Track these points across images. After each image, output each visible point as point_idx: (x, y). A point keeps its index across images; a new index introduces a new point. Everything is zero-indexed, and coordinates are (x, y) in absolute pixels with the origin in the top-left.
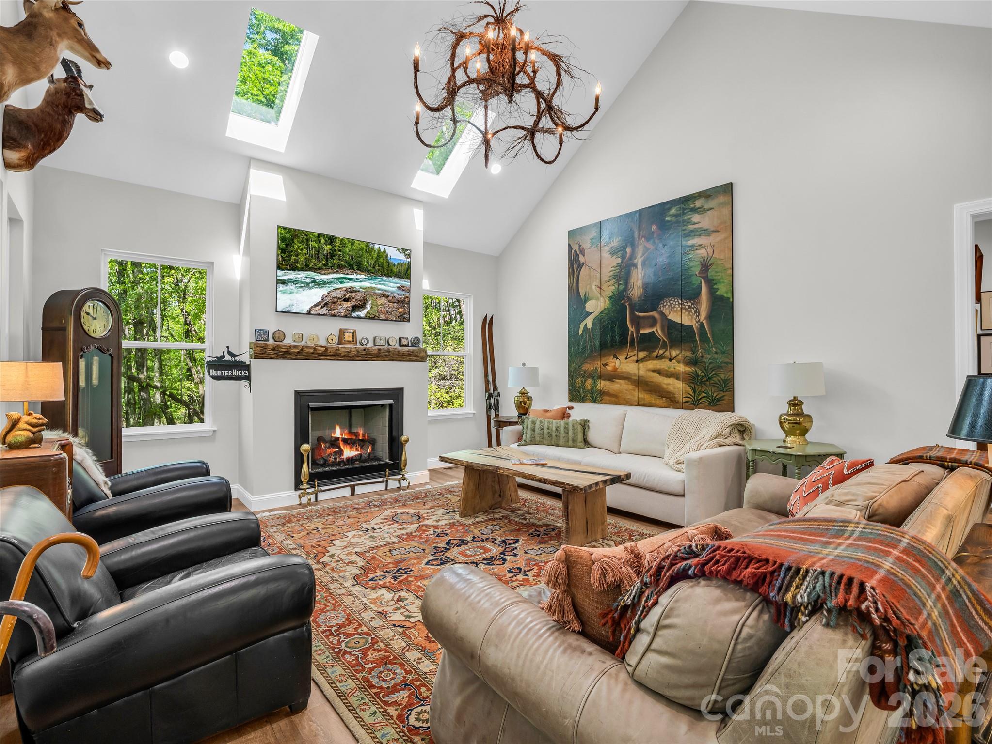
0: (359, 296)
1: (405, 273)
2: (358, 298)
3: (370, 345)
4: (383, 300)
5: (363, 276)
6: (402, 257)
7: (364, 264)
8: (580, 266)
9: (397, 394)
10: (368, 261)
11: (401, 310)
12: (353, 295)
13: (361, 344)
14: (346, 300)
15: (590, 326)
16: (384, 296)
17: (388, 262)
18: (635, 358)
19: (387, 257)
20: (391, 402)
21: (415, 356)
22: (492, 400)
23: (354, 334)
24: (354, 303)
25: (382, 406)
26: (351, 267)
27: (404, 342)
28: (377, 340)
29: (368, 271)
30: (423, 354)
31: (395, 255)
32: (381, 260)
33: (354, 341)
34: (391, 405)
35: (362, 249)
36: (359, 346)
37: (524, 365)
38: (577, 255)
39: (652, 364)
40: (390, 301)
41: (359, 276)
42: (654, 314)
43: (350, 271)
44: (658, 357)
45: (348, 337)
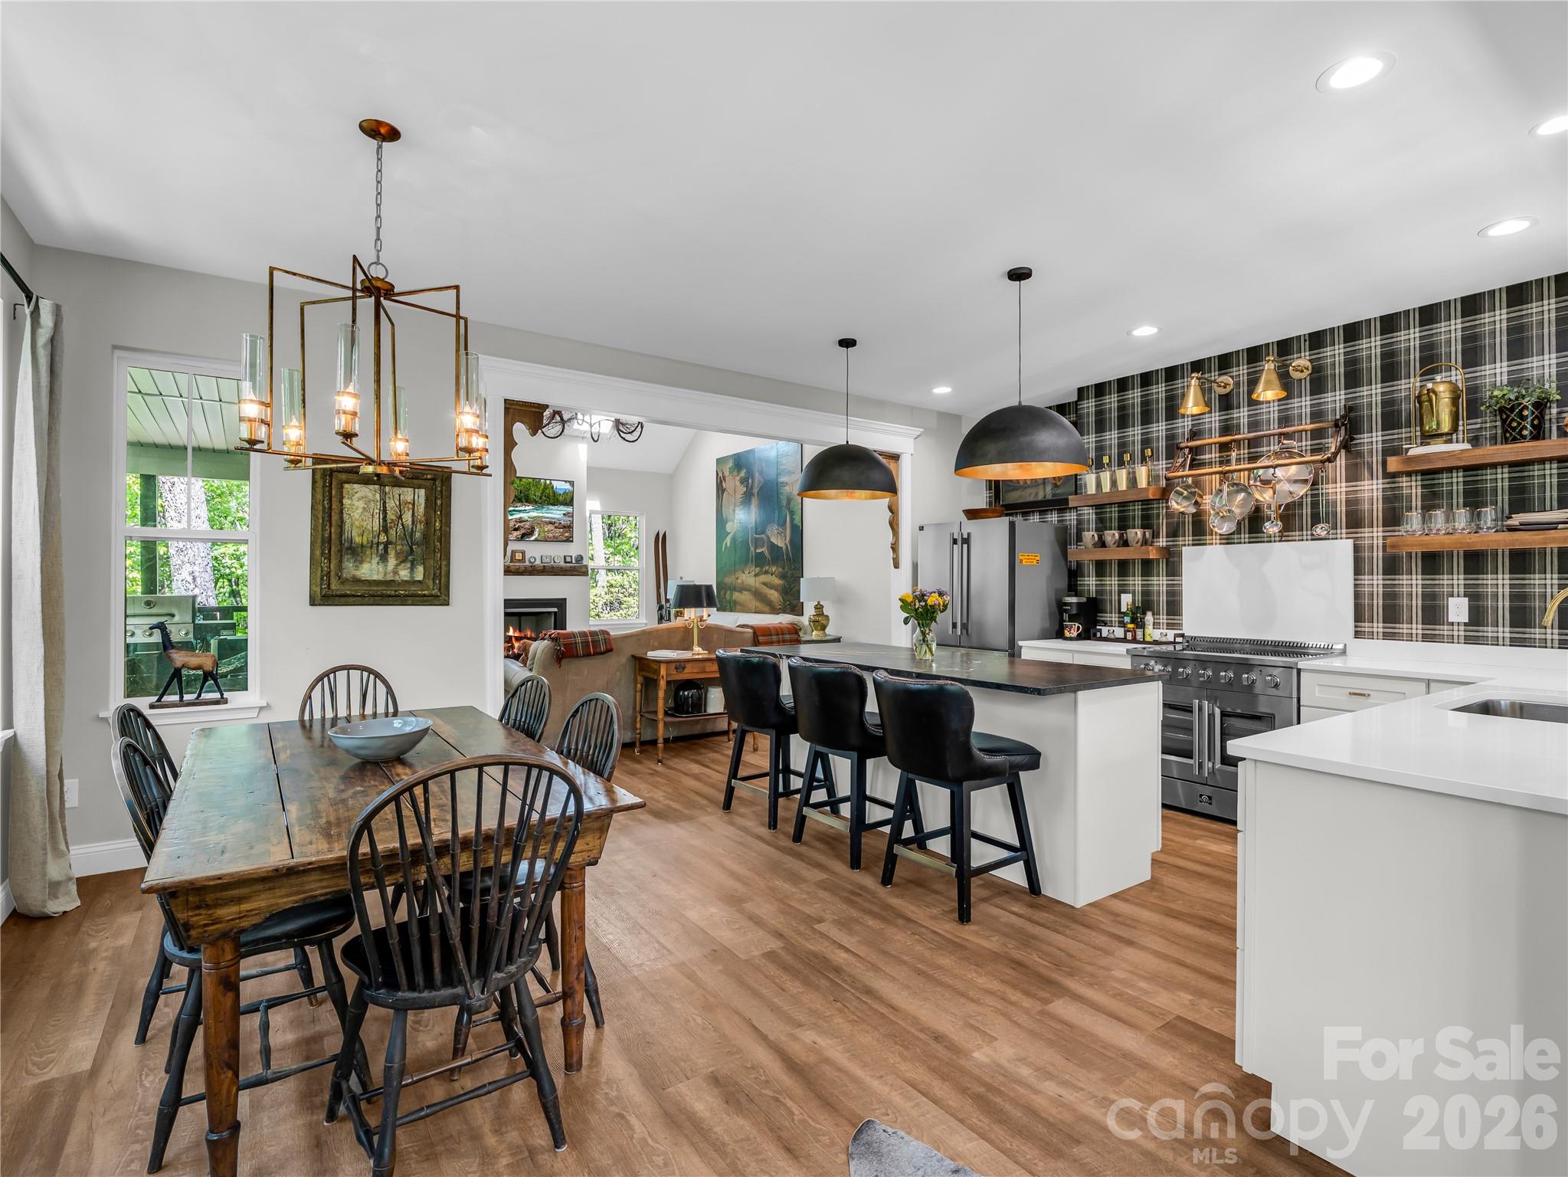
0: (527, 525)
1: (568, 500)
2: (527, 526)
3: (538, 562)
4: (551, 527)
5: (531, 507)
6: (567, 486)
7: (532, 497)
8: (723, 490)
9: (561, 603)
10: (535, 493)
11: (567, 534)
12: (522, 524)
13: (530, 562)
14: (516, 529)
15: (728, 545)
16: (551, 523)
17: (554, 493)
18: (753, 573)
19: (553, 487)
20: (556, 610)
21: (577, 571)
22: (664, 611)
23: (523, 553)
24: (523, 531)
25: (549, 613)
26: (520, 500)
27: (568, 559)
28: (544, 558)
29: (536, 502)
30: (584, 570)
31: (560, 486)
32: (547, 491)
33: (523, 560)
34: (555, 613)
35: (529, 484)
36: (527, 563)
37: (681, 578)
38: (721, 481)
39: (763, 578)
40: (556, 527)
41: (527, 508)
42: (763, 536)
43: (519, 504)
44: (766, 572)
45: (519, 556)
